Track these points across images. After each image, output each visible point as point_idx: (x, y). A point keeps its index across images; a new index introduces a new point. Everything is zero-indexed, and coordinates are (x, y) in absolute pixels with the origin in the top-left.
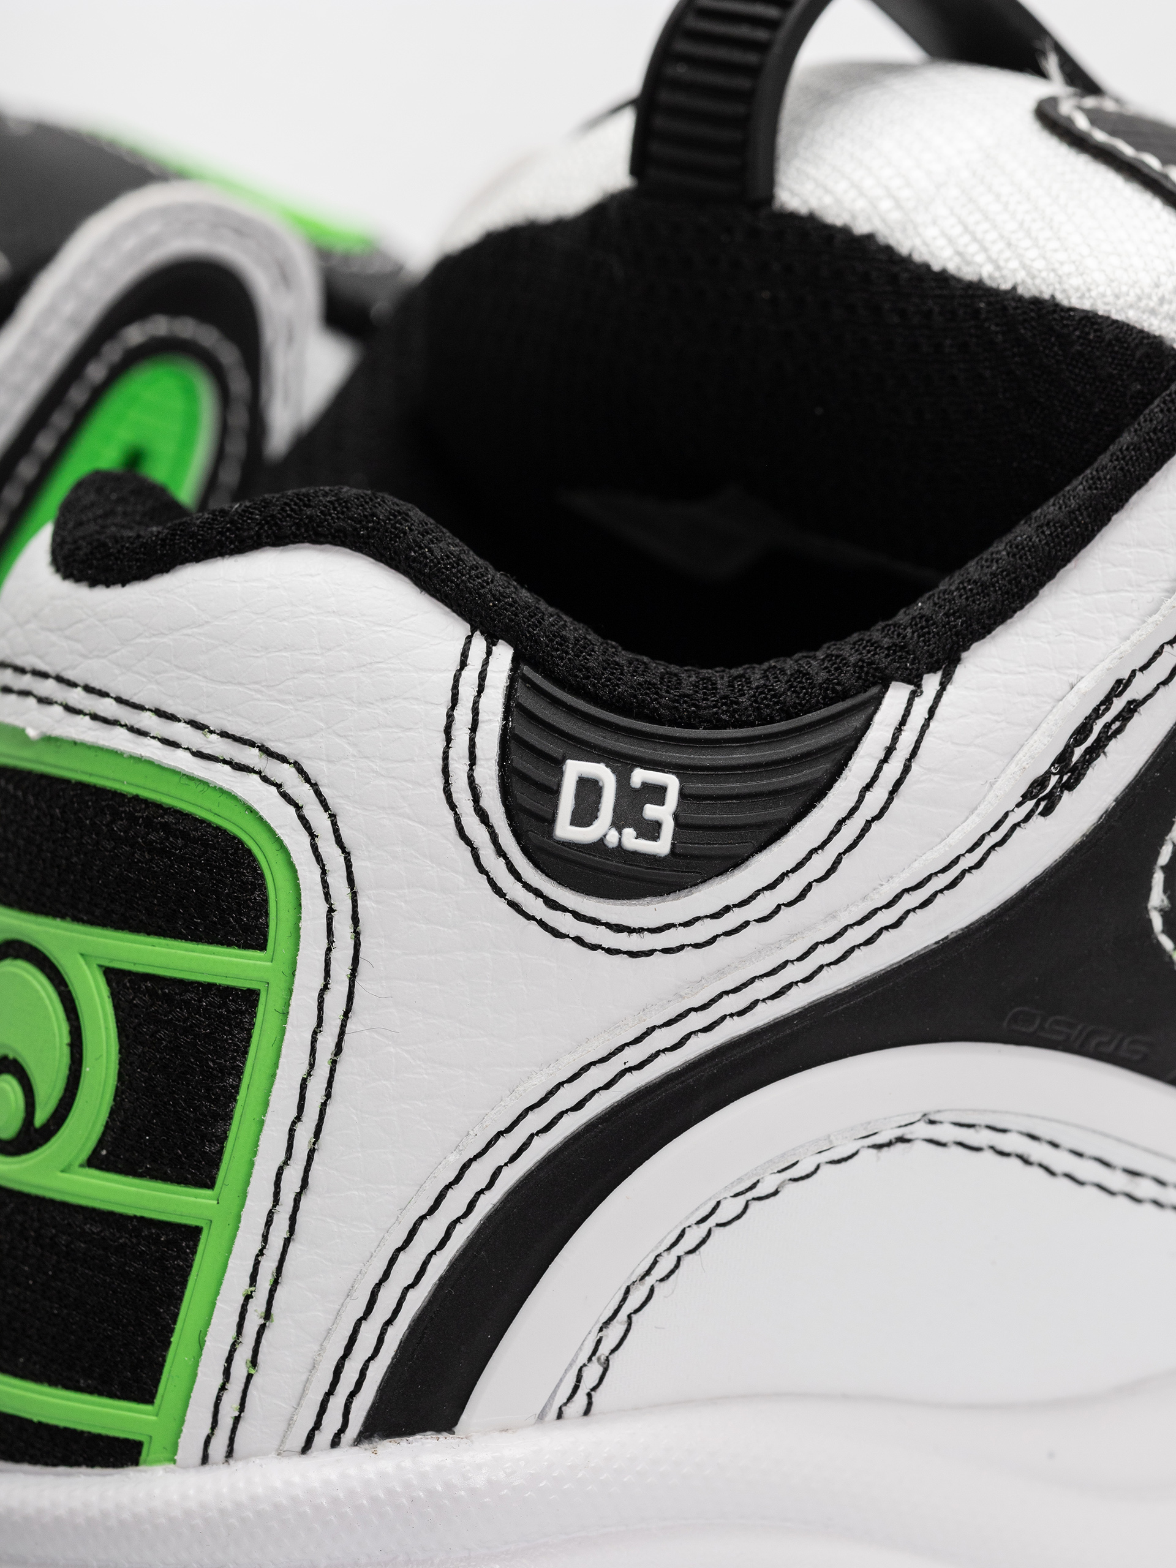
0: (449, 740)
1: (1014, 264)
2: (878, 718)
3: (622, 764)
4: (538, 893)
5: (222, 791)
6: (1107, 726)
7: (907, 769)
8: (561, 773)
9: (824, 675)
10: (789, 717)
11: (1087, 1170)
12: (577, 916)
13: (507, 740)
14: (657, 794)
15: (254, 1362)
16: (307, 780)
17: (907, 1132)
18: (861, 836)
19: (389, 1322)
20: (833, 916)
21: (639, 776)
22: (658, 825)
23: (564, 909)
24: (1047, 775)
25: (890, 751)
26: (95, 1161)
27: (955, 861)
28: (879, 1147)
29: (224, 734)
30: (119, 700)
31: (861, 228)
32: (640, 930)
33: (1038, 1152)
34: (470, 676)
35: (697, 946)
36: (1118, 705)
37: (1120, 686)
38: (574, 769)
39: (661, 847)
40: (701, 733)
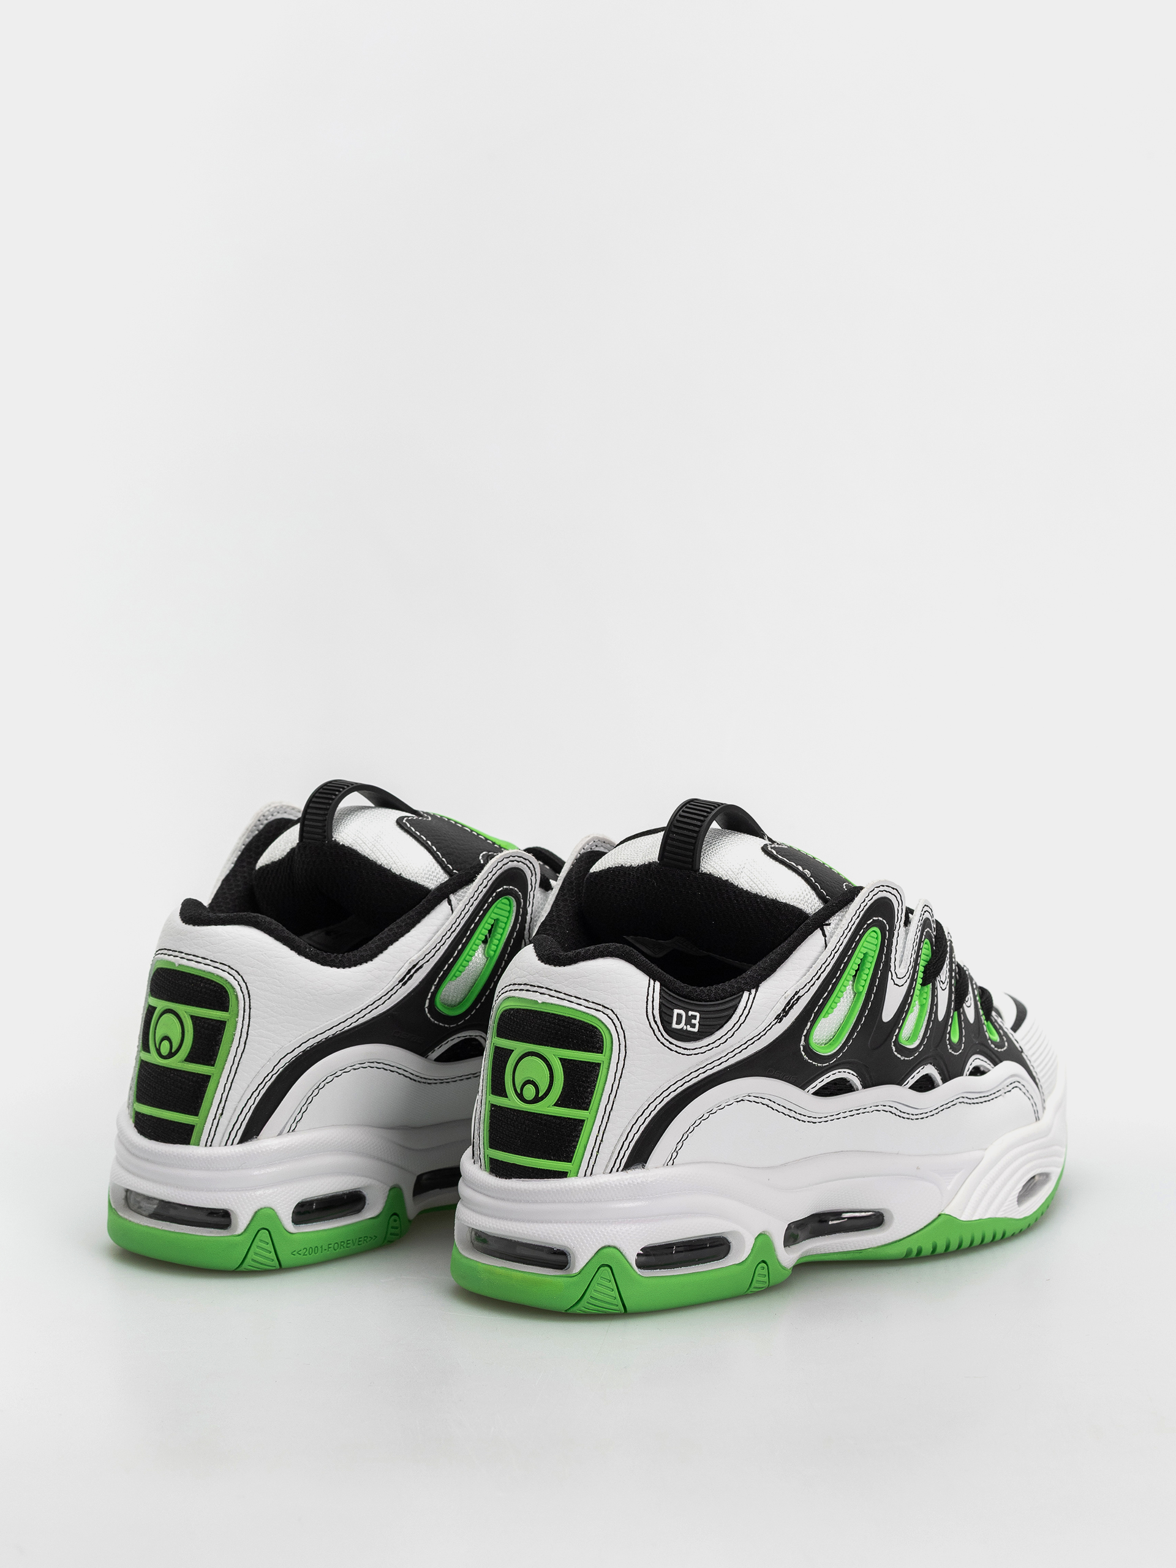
0: (647, 1004)
1: (765, 890)
2: (742, 1000)
3: (687, 1011)
4: (667, 1040)
5: (593, 1016)
6: (793, 1002)
7: (749, 1012)
8: (673, 1012)
9: (729, 989)
10: (722, 999)
11: (781, 1109)
12: (676, 1046)
13: (661, 1004)
14: (694, 1017)
15: (598, 1152)
16: (614, 1013)
17: (744, 1098)
18: (739, 1028)
19: (630, 1142)
20: (732, 1046)
21: (690, 1013)
22: (695, 1025)
23: (673, 1044)
24: (781, 1013)
25: (745, 1007)
26: (556, 1105)
27: (759, 1034)
28: (737, 1102)
29: (593, 1002)
30: (565, 994)
31: (725, 878)
32: (690, 1049)
33: (771, 1104)
34: (651, 989)
35: (702, 1053)
36: (796, 997)
37: (797, 993)
38: (676, 1011)
39: (696, 1030)
40: (703, 1003)
